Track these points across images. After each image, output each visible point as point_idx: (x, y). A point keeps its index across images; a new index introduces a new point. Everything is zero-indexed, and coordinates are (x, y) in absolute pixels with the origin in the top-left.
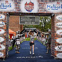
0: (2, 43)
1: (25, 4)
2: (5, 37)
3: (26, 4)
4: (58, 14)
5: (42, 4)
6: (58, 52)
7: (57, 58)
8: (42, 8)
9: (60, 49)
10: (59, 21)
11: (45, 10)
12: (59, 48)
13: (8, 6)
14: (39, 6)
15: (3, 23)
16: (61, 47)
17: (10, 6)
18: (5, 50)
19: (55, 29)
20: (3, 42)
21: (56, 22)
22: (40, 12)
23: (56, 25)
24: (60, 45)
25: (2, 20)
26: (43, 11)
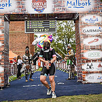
2: (3, 53)
4: (84, 14)
6: (87, 73)
7: (87, 82)
8: (59, 6)
10: (86, 25)
11: (64, 9)
12: (88, 67)
14: (55, 3)
16: (92, 65)
17: (9, 5)
18: (3, 74)
19: (81, 36)
21: (82, 27)
22: (56, 12)
23: (81, 31)
24: (90, 61)
26: (61, 10)
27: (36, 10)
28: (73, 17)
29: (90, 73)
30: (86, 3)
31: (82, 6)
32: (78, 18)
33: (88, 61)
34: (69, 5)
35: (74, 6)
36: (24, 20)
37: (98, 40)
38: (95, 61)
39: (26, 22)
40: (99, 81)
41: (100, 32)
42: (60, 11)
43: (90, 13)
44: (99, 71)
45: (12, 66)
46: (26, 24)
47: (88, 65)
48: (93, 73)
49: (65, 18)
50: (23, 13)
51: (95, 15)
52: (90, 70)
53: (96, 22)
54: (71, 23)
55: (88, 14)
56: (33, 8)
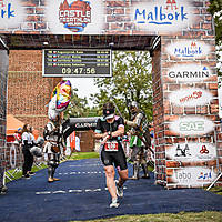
1: (62, 7)
3: (64, 6)
4: (171, 38)
5: (116, 5)
6: (177, 165)
7: (175, 186)
8: (118, 19)
9: (184, 154)
10: (176, 61)
11: (129, 26)
12: (179, 153)
13: (3, 13)
14: (108, 11)
16: (187, 148)
17: (10, 14)
19: (164, 86)
21: (168, 65)
22: (111, 32)
23: (165, 75)
24: (182, 140)
26: (122, 29)
27: (69, 27)
28: (148, 44)
29: (183, 165)
30: (177, 15)
31: (167, 20)
32: (159, 45)
33: (179, 139)
34: (140, 18)
35: (150, 20)
36: (40, 48)
37: (200, 94)
38: (194, 139)
39: (46, 52)
40: (202, 184)
41: (205, 78)
42: (120, 30)
43: (184, 35)
44: (201, 161)
45: (13, 147)
46: (46, 57)
47: (178, 149)
48: (189, 165)
49: (131, 45)
50: (40, 31)
51: (195, 41)
52: (183, 159)
53: (197, 56)
54: (143, 56)
55: (180, 37)
56: (62, 21)
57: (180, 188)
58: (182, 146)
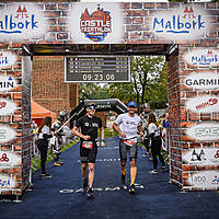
0: (8, 146)
2: (20, 127)
3: (86, 16)
4: (190, 46)
5: (135, 14)
6: (193, 169)
7: (190, 188)
8: (137, 28)
9: (199, 158)
10: (194, 69)
13: (27, 24)
14: (128, 21)
15: (10, 79)
16: (202, 153)
18: (19, 169)
19: (182, 93)
20: (14, 142)
21: (185, 73)
22: (130, 41)
23: (183, 82)
24: (198, 145)
25: (9, 72)
26: (141, 37)
27: (90, 37)
30: (194, 24)
31: (184, 29)
33: (195, 144)
35: (168, 29)
37: (216, 101)
38: (209, 145)
39: (68, 59)
40: (216, 186)
42: (139, 39)
46: (68, 64)
47: (194, 153)
48: (204, 169)
50: (62, 41)
51: (212, 50)
53: (213, 63)
55: (197, 46)
56: (83, 31)
57: (195, 191)
58: (198, 151)
